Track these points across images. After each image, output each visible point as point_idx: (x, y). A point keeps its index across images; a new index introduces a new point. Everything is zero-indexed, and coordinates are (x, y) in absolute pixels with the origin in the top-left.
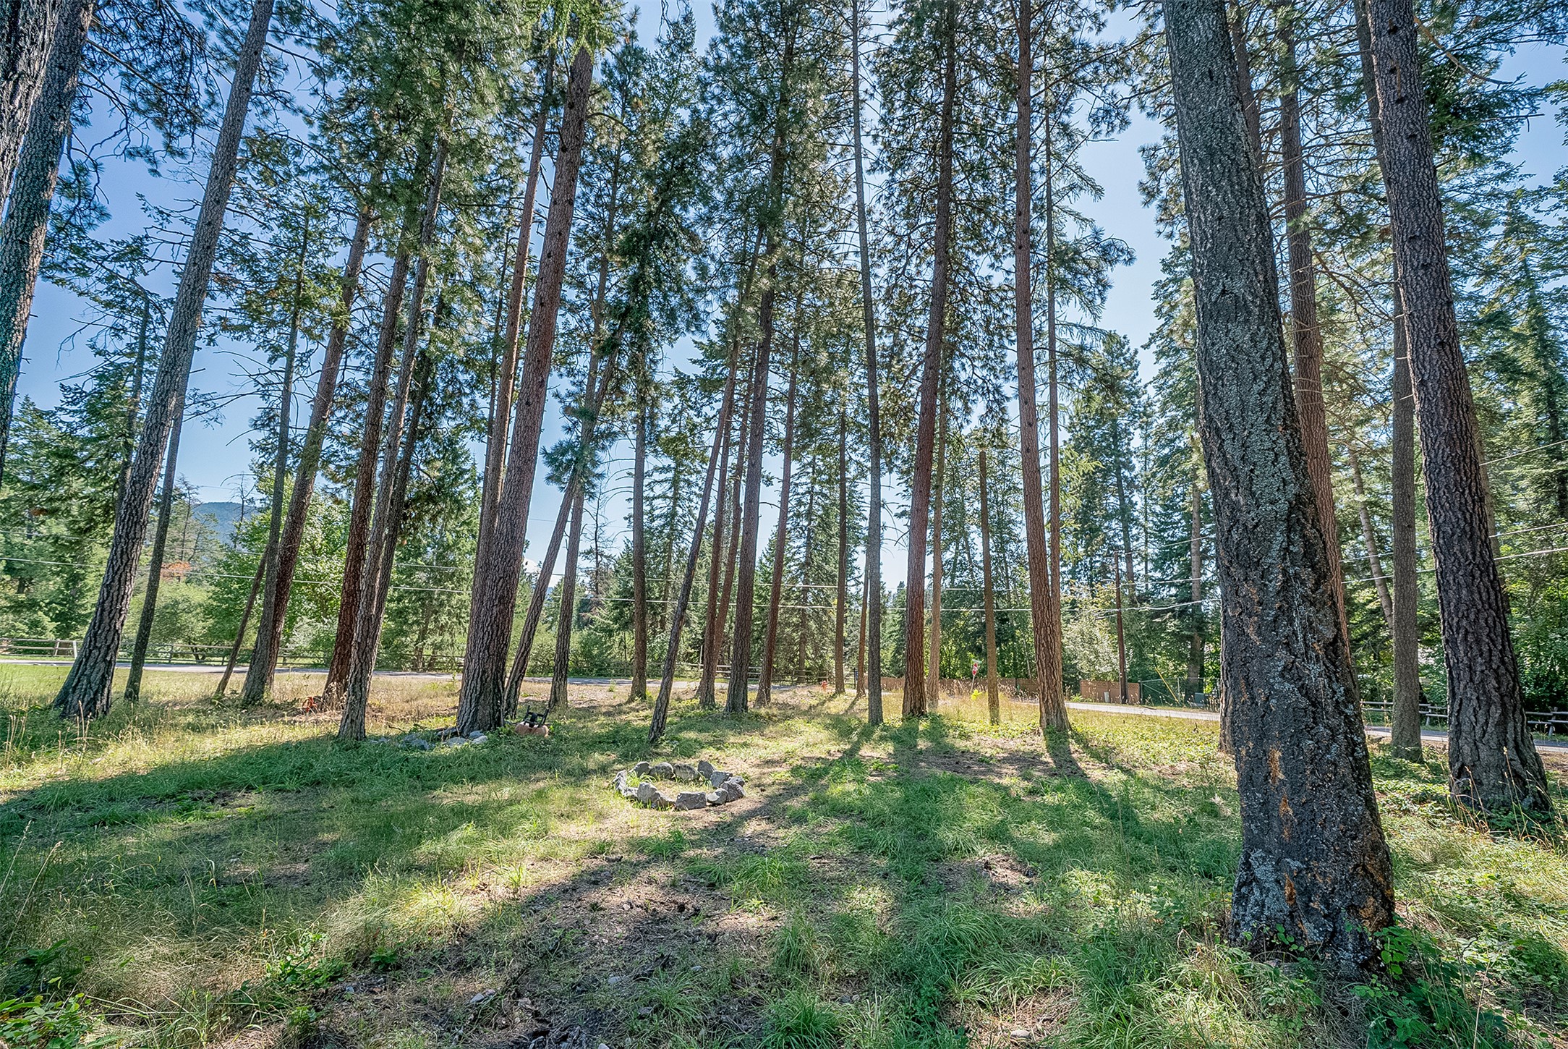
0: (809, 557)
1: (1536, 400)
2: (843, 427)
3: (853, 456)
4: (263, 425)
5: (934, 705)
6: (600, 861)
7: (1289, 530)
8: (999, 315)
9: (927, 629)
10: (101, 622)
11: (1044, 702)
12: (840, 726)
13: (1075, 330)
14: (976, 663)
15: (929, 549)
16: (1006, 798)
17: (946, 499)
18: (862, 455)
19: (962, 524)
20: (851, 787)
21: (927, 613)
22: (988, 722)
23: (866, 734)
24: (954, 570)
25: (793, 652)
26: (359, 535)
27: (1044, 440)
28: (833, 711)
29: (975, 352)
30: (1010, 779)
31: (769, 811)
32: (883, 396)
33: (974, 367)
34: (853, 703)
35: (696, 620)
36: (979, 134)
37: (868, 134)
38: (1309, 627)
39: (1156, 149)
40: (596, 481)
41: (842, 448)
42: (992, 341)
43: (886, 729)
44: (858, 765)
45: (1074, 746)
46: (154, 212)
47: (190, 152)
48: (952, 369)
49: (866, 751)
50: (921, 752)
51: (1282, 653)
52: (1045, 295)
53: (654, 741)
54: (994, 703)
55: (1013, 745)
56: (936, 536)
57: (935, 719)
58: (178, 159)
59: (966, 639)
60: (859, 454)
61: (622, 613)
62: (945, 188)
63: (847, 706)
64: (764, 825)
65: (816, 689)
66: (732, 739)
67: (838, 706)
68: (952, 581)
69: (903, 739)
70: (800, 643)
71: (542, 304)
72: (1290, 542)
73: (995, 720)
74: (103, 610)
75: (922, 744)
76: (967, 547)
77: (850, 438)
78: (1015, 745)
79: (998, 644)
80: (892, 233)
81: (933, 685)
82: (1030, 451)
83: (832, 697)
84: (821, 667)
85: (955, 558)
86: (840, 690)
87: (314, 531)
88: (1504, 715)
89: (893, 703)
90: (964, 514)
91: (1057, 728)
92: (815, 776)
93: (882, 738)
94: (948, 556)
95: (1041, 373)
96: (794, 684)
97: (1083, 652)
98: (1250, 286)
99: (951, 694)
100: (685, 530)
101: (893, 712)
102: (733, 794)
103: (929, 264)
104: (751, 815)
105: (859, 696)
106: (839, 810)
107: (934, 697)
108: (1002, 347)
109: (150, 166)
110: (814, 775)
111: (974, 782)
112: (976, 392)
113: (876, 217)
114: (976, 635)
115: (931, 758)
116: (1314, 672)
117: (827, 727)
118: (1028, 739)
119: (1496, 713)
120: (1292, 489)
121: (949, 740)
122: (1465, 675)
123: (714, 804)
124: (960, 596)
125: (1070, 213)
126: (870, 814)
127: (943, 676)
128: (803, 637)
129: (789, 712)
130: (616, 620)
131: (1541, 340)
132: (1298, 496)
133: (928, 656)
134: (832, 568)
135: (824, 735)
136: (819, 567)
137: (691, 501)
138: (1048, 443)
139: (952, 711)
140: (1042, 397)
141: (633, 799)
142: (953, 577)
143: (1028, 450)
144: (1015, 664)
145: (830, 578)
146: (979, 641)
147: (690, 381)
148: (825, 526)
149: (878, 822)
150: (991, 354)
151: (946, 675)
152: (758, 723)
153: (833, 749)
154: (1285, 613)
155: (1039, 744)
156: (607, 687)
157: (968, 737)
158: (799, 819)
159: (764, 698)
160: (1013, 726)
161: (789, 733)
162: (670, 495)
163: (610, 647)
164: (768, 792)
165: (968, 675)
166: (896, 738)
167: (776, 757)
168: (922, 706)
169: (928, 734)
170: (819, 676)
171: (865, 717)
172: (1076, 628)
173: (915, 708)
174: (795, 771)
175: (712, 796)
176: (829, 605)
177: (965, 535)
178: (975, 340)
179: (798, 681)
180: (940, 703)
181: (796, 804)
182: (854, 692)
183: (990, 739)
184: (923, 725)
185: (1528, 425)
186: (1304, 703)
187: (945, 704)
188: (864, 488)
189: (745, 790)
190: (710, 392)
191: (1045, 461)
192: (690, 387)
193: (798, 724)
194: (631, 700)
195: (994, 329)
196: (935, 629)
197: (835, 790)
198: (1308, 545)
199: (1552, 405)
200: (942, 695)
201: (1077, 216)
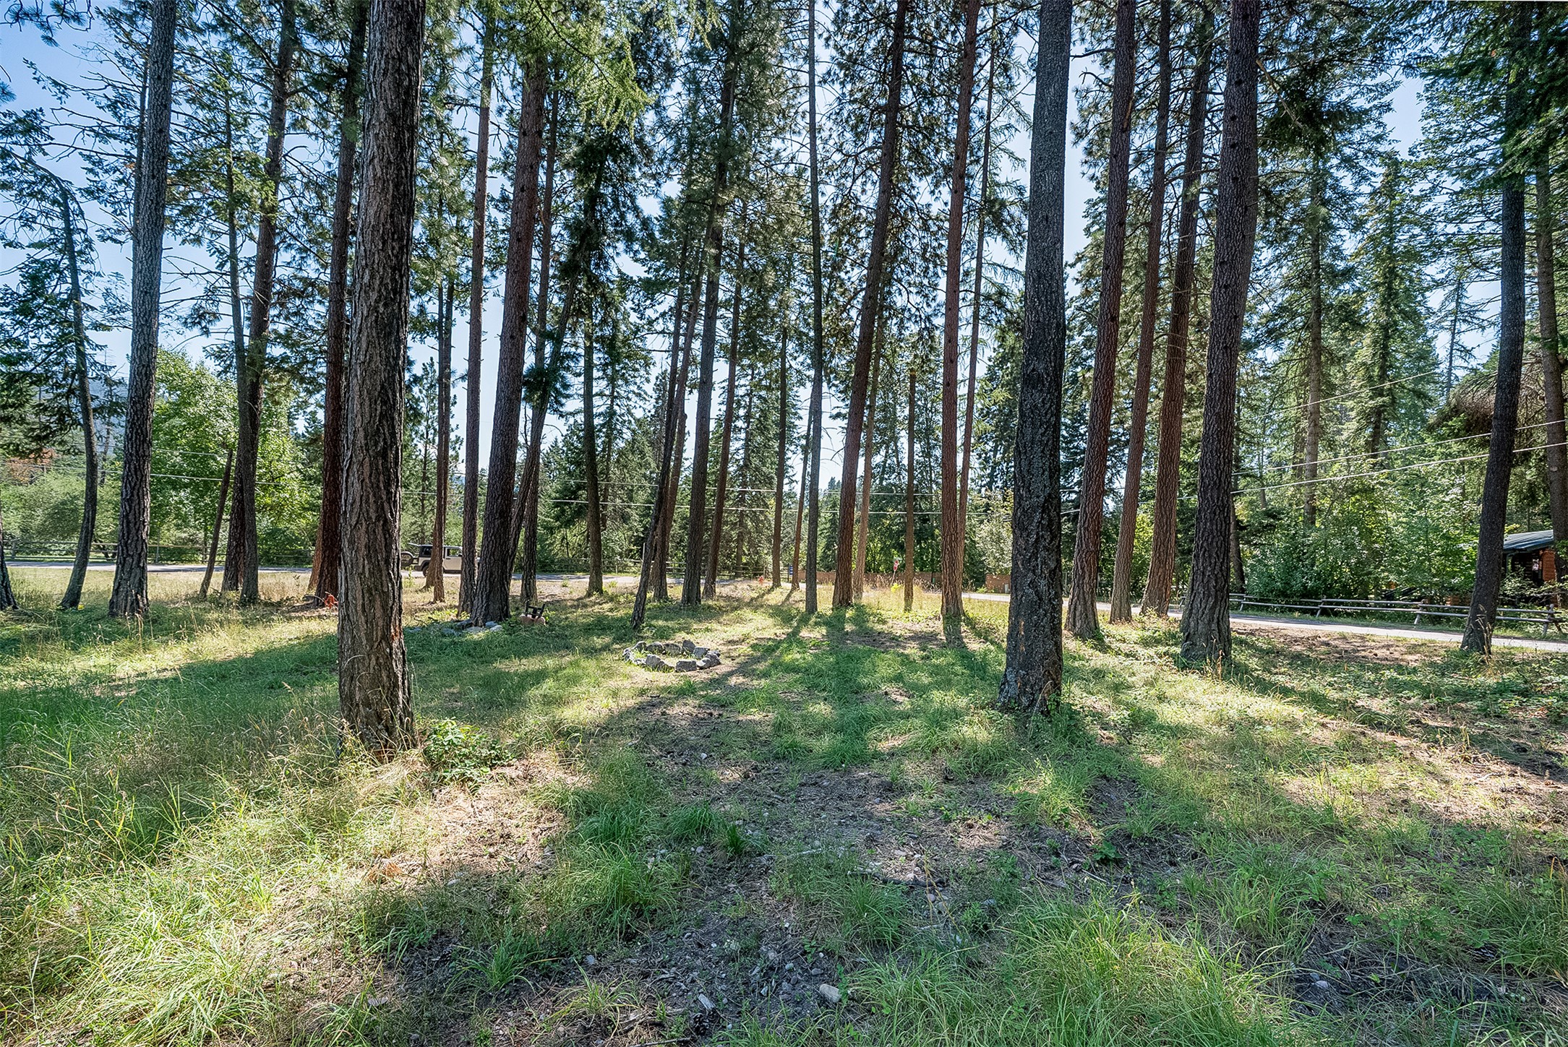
0: (747, 458)
1: (1375, 342)
2: (785, 334)
3: (793, 363)
4: (194, 324)
5: (859, 597)
6: (645, 698)
7: (1043, 512)
8: (935, 244)
9: (856, 528)
10: (129, 533)
11: (946, 595)
12: (782, 614)
13: (999, 270)
14: (898, 560)
15: (861, 451)
16: (906, 660)
17: (879, 402)
18: (802, 364)
19: (892, 428)
20: (798, 656)
21: (857, 514)
22: (902, 610)
23: (804, 621)
24: (883, 473)
25: (731, 548)
26: (335, 447)
27: (963, 372)
28: (772, 602)
29: (912, 278)
30: (912, 650)
31: (744, 669)
32: (826, 319)
33: (908, 293)
34: (789, 596)
35: (637, 518)
36: (929, 50)
37: (820, 36)
38: (1044, 563)
39: (1088, 91)
40: (563, 401)
41: (783, 354)
42: (927, 268)
43: (820, 616)
44: (801, 643)
45: (964, 628)
46: (49, 84)
47: (85, 16)
48: (889, 293)
49: (804, 633)
50: (847, 633)
51: (1030, 574)
52: (975, 238)
53: (636, 628)
54: (909, 595)
55: (917, 628)
56: (869, 439)
57: (860, 609)
58: (74, 24)
59: (891, 537)
60: (799, 362)
61: (563, 511)
62: (894, 107)
63: (784, 598)
64: (741, 679)
65: (754, 583)
66: (695, 626)
67: (776, 598)
68: (881, 482)
69: (834, 624)
70: (737, 541)
71: (519, 240)
72: (1042, 518)
73: (908, 608)
74: (128, 522)
75: (849, 627)
76: (896, 451)
77: (791, 346)
78: (920, 627)
79: (919, 543)
80: (839, 150)
81: (859, 579)
82: (951, 383)
83: (769, 591)
84: (757, 563)
85: (885, 462)
86: (777, 584)
87: (226, 424)
88: (1215, 602)
89: (826, 594)
90: (895, 420)
91: (953, 613)
92: (770, 650)
93: (816, 624)
94: (878, 459)
95: (966, 313)
96: (732, 578)
97: (992, 549)
98: (1046, 369)
99: (874, 587)
100: (625, 430)
101: (825, 602)
102: (714, 661)
103: (874, 183)
104: (731, 674)
105: (794, 589)
106: (792, 668)
107: (860, 590)
108: (936, 274)
109: (42, 32)
110: (768, 649)
111: (886, 652)
112: (909, 319)
113: (825, 134)
114: (900, 533)
115: (856, 638)
116: (1043, 585)
117: (771, 616)
118: (931, 624)
119: (1211, 601)
120: (1048, 490)
121: (870, 625)
122: (1200, 578)
123: (701, 668)
124: (888, 497)
125: (1004, 150)
126: (813, 671)
127: (868, 570)
128: (740, 536)
129: (736, 605)
130: (557, 518)
131: (1390, 288)
132: (1050, 495)
133: (855, 553)
134: (770, 470)
135: (770, 621)
136: (757, 469)
137: (628, 399)
138: (967, 374)
139: (873, 602)
140: (965, 332)
141: (643, 666)
142: (882, 479)
143: (948, 384)
144: (932, 560)
145: (768, 481)
146: (902, 539)
147: (633, 282)
148: (762, 429)
149: (820, 674)
150: (925, 282)
151: (870, 569)
152: (713, 614)
153: (778, 632)
154: (1035, 555)
155: (939, 626)
156: (560, 583)
157: (884, 622)
158: (765, 675)
159: (710, 592)
160: (920, 613)
161: (740, 620)
162: (607, 393)
163: (551, 544)
164: (738, 660)
165: (890, 569)
166: (827, 623)
167: (735, 638)
168: (849, 598)
169: (854, 620)
170: (755, 571)
171: (802, 606)
172: (987, 528)
173: (843, 600)
174: (754, 647)
175: (700, 663)
176: (766, 506)
177: (895, 439)
178: (912, 266)
179: (737, 576)
180: (864, 595)
181: (761, 667)
182: (789, 586)
183: (901, 623)
184: (850, 613)
185: (1364, 364)
186: (1036, 598)
187: (869, 596)
188: (803, 394)
189: (721, 659)
190: (653, 294)
191: (962, 390)
192: (633, 288)
193: (747, 613)
194: (589, 595)
195: (929, 256)
196: (863, 530)
197: (788, 658)
198: (1050, 521)
199: (1385, 347)
200: (866, 588)
201: (1011, 154)
